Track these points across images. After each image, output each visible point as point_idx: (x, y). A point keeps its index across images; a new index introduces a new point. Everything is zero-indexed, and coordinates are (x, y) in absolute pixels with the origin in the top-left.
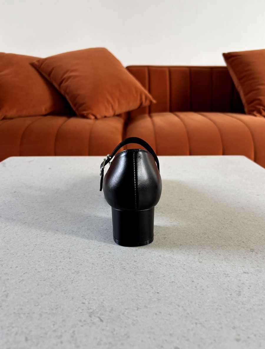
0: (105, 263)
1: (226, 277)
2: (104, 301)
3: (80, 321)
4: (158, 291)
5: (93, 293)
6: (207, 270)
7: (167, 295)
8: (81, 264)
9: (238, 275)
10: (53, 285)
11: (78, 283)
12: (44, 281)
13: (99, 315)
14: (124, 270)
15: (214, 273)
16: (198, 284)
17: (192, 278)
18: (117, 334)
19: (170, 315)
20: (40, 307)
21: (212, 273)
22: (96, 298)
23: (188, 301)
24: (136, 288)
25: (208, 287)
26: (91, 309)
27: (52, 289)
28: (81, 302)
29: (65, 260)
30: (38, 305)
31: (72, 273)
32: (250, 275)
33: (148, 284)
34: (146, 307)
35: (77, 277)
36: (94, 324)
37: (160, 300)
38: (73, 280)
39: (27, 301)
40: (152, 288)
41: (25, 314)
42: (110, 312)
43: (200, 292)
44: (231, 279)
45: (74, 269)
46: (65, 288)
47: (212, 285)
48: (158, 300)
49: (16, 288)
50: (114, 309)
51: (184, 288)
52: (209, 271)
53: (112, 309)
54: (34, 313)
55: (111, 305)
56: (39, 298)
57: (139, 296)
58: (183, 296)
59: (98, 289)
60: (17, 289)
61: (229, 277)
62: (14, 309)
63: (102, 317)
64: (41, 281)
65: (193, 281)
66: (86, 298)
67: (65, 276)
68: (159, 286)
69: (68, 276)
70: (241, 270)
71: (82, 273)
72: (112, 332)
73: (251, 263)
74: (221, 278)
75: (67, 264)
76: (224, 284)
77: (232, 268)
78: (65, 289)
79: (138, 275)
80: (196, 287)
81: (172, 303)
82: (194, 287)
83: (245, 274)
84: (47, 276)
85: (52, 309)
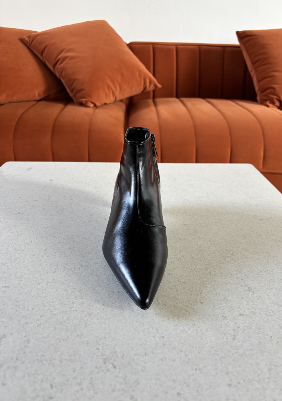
0: (115, 304)
1: (224, 319)
2: (115, 346)
3: (96, 367)
4: (164, 336)
5: (105, 338)
6: (207, 312)
7: (171, 340)
8: (93, 305)
9: (234, 318)
10: (69, 329)
11: (92, 327)
12: (60, 324)
13: (112, 361)
14: (133, 312)
15: (213, 316)
16: (199, 327)
17: (194, 321)
18: (128, 380)
19: (173, 360)
20: (59, 353)
21: (211, 316)
22: (108, 343)
23: (190, 346)
24: (143, 332)
25: (207, 331)
26: (105, 355)
27: (69, 334)
28: (95, 348)
29: (78, 300)
30: (57, 352)
31: (86, 316)
32: (245, 317)
33: (154, 328)
34: (153, 352)
35: (90, 320)
36: (108, 370)
37: (165, 345)
38: (86, 324)
39: (47, 347)
40: (158, 332)
41: (47, 360)
42: (122, 358)
43: (200, 336)
44: (228, 322)
45: (86, 311)
46: (80, 332)
47: (211, 328)
48: (164, 345)
49: (35, 332)
50: (125, 355)
51: (186, 332)
52: (209, 313)
53: (123, 355)
54: (55, 359)
55: (122, 351)
56: (57, 344)
57: (146, 341)
58: (185, 341)
59: (109, 333)
60: (37, 334)
61: (227, 319)
62: (37, 355)
63: (115, 363)
64: (57, 324)
65: (194, 325)
66: (100, 343)
67: (79, 319)
68: (164, 330)
69: (82, 319)
70: (238, 312)
71: (94, 315)
72: (124, 379)
73: (247, 303)
74: (219, 321)
75: (80, 305)
76: (222, 327)
77: (230, 310)
78: (80, 334)
79: (145, 317)
80: (197, 331)
81: (175, 348)
82: (195, 331)
83: (241, 316)
84: (62, 320)
85: (71, 356)
